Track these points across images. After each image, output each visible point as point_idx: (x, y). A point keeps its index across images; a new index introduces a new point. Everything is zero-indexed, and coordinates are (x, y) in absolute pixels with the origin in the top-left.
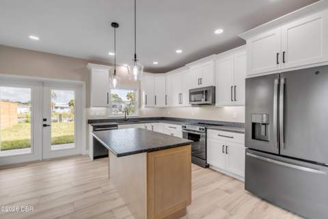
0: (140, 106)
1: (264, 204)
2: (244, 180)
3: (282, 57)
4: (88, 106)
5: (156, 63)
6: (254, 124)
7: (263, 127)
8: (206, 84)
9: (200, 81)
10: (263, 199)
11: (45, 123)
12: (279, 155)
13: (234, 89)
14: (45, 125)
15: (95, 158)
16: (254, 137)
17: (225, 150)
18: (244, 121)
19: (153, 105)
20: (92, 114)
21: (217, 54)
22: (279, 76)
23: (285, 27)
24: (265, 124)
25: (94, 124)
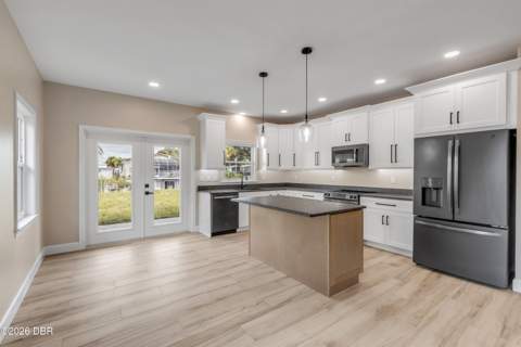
0: (258, 168)
1: (435, 274)
2: (411, 255)
3: (455, 117)
4: (198, 167)
5: (284, 111)
6: (424, 190)
7: (434, 192)
8: (356, 141)
9: (348, 137)
10: (435, 270)
11: (147, 190)
12: (453, 221)
13: (394, 149)
14: (147, 193)
15: (213, 235)
16: (424, 203)
17: (386, 220)
18: (411, 188)
19: (276, 166)
20: (202, 178)
21: (372, 104)
22: (453, 137)
23: (459, 85)
24: (437, 189)
25: (214, 192)
